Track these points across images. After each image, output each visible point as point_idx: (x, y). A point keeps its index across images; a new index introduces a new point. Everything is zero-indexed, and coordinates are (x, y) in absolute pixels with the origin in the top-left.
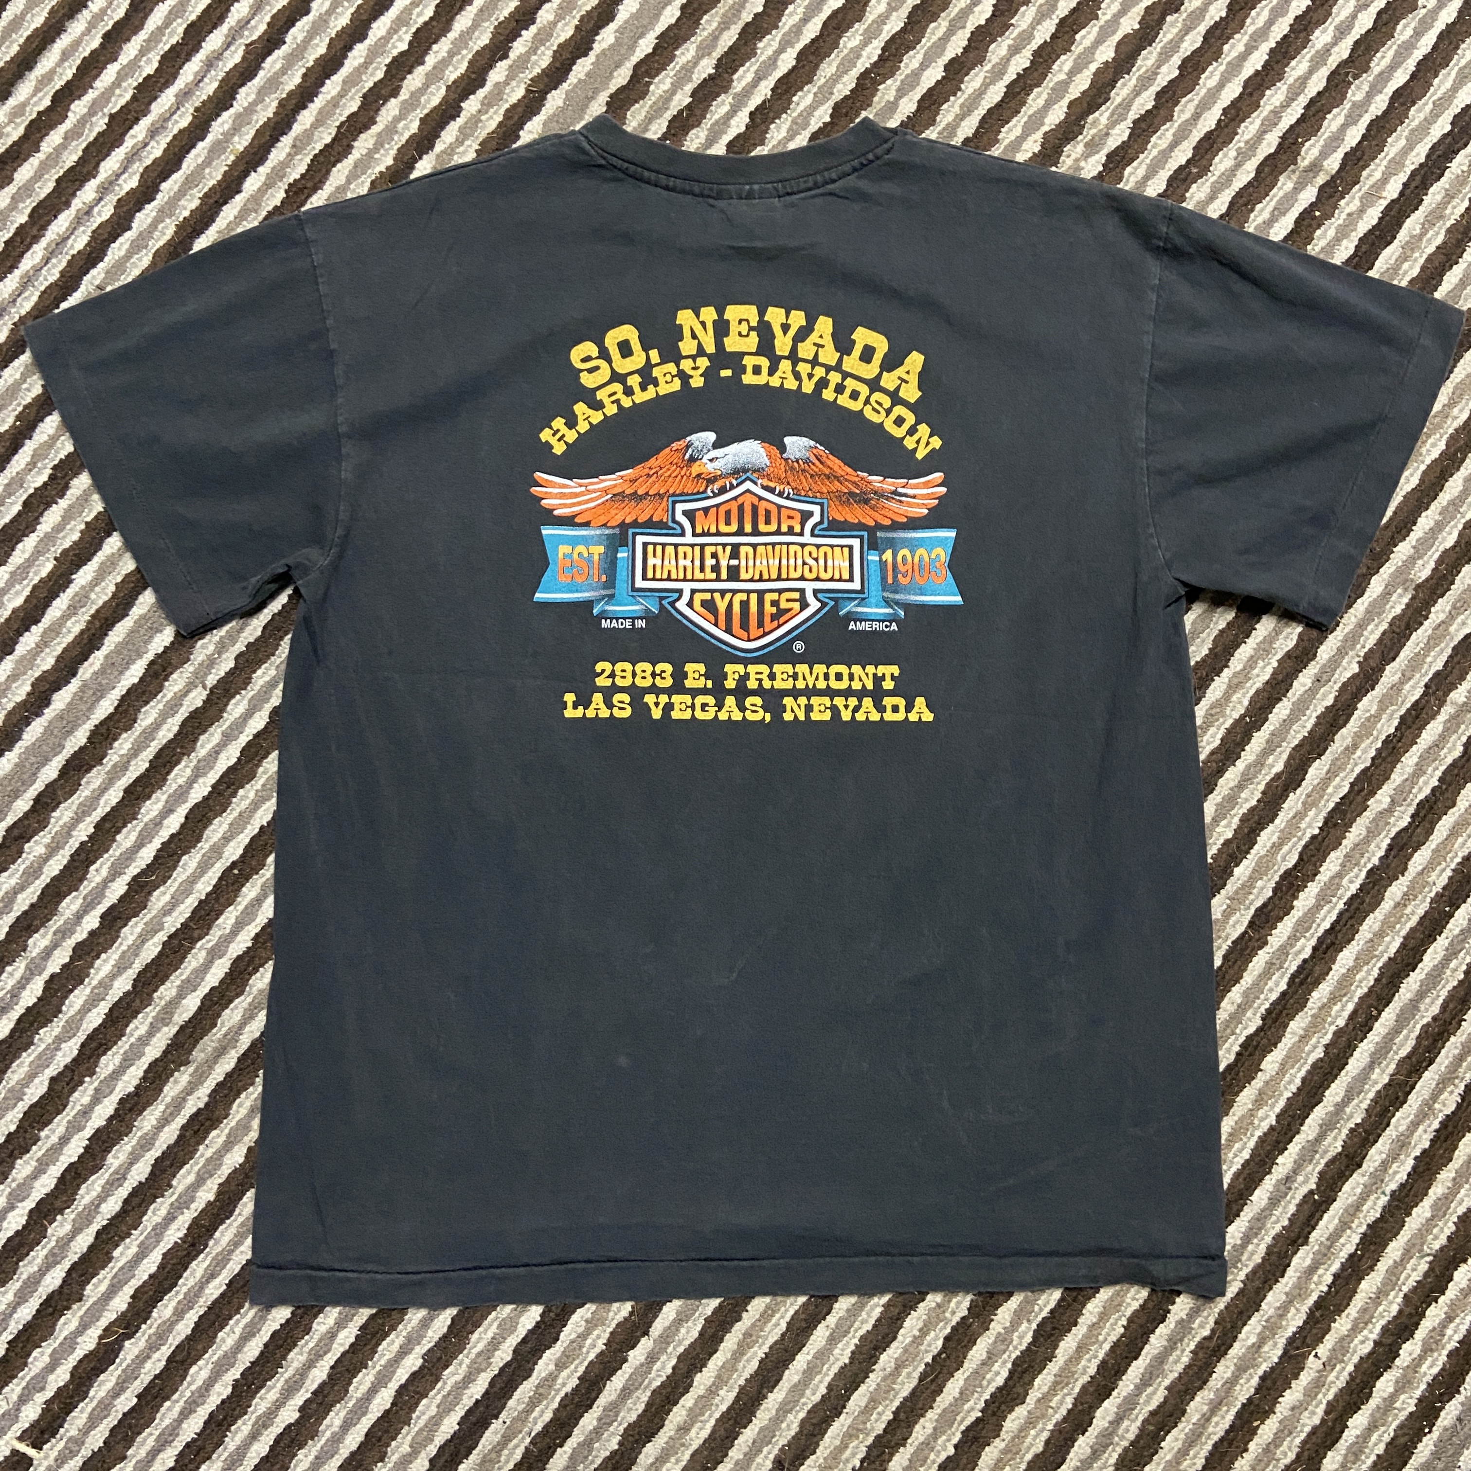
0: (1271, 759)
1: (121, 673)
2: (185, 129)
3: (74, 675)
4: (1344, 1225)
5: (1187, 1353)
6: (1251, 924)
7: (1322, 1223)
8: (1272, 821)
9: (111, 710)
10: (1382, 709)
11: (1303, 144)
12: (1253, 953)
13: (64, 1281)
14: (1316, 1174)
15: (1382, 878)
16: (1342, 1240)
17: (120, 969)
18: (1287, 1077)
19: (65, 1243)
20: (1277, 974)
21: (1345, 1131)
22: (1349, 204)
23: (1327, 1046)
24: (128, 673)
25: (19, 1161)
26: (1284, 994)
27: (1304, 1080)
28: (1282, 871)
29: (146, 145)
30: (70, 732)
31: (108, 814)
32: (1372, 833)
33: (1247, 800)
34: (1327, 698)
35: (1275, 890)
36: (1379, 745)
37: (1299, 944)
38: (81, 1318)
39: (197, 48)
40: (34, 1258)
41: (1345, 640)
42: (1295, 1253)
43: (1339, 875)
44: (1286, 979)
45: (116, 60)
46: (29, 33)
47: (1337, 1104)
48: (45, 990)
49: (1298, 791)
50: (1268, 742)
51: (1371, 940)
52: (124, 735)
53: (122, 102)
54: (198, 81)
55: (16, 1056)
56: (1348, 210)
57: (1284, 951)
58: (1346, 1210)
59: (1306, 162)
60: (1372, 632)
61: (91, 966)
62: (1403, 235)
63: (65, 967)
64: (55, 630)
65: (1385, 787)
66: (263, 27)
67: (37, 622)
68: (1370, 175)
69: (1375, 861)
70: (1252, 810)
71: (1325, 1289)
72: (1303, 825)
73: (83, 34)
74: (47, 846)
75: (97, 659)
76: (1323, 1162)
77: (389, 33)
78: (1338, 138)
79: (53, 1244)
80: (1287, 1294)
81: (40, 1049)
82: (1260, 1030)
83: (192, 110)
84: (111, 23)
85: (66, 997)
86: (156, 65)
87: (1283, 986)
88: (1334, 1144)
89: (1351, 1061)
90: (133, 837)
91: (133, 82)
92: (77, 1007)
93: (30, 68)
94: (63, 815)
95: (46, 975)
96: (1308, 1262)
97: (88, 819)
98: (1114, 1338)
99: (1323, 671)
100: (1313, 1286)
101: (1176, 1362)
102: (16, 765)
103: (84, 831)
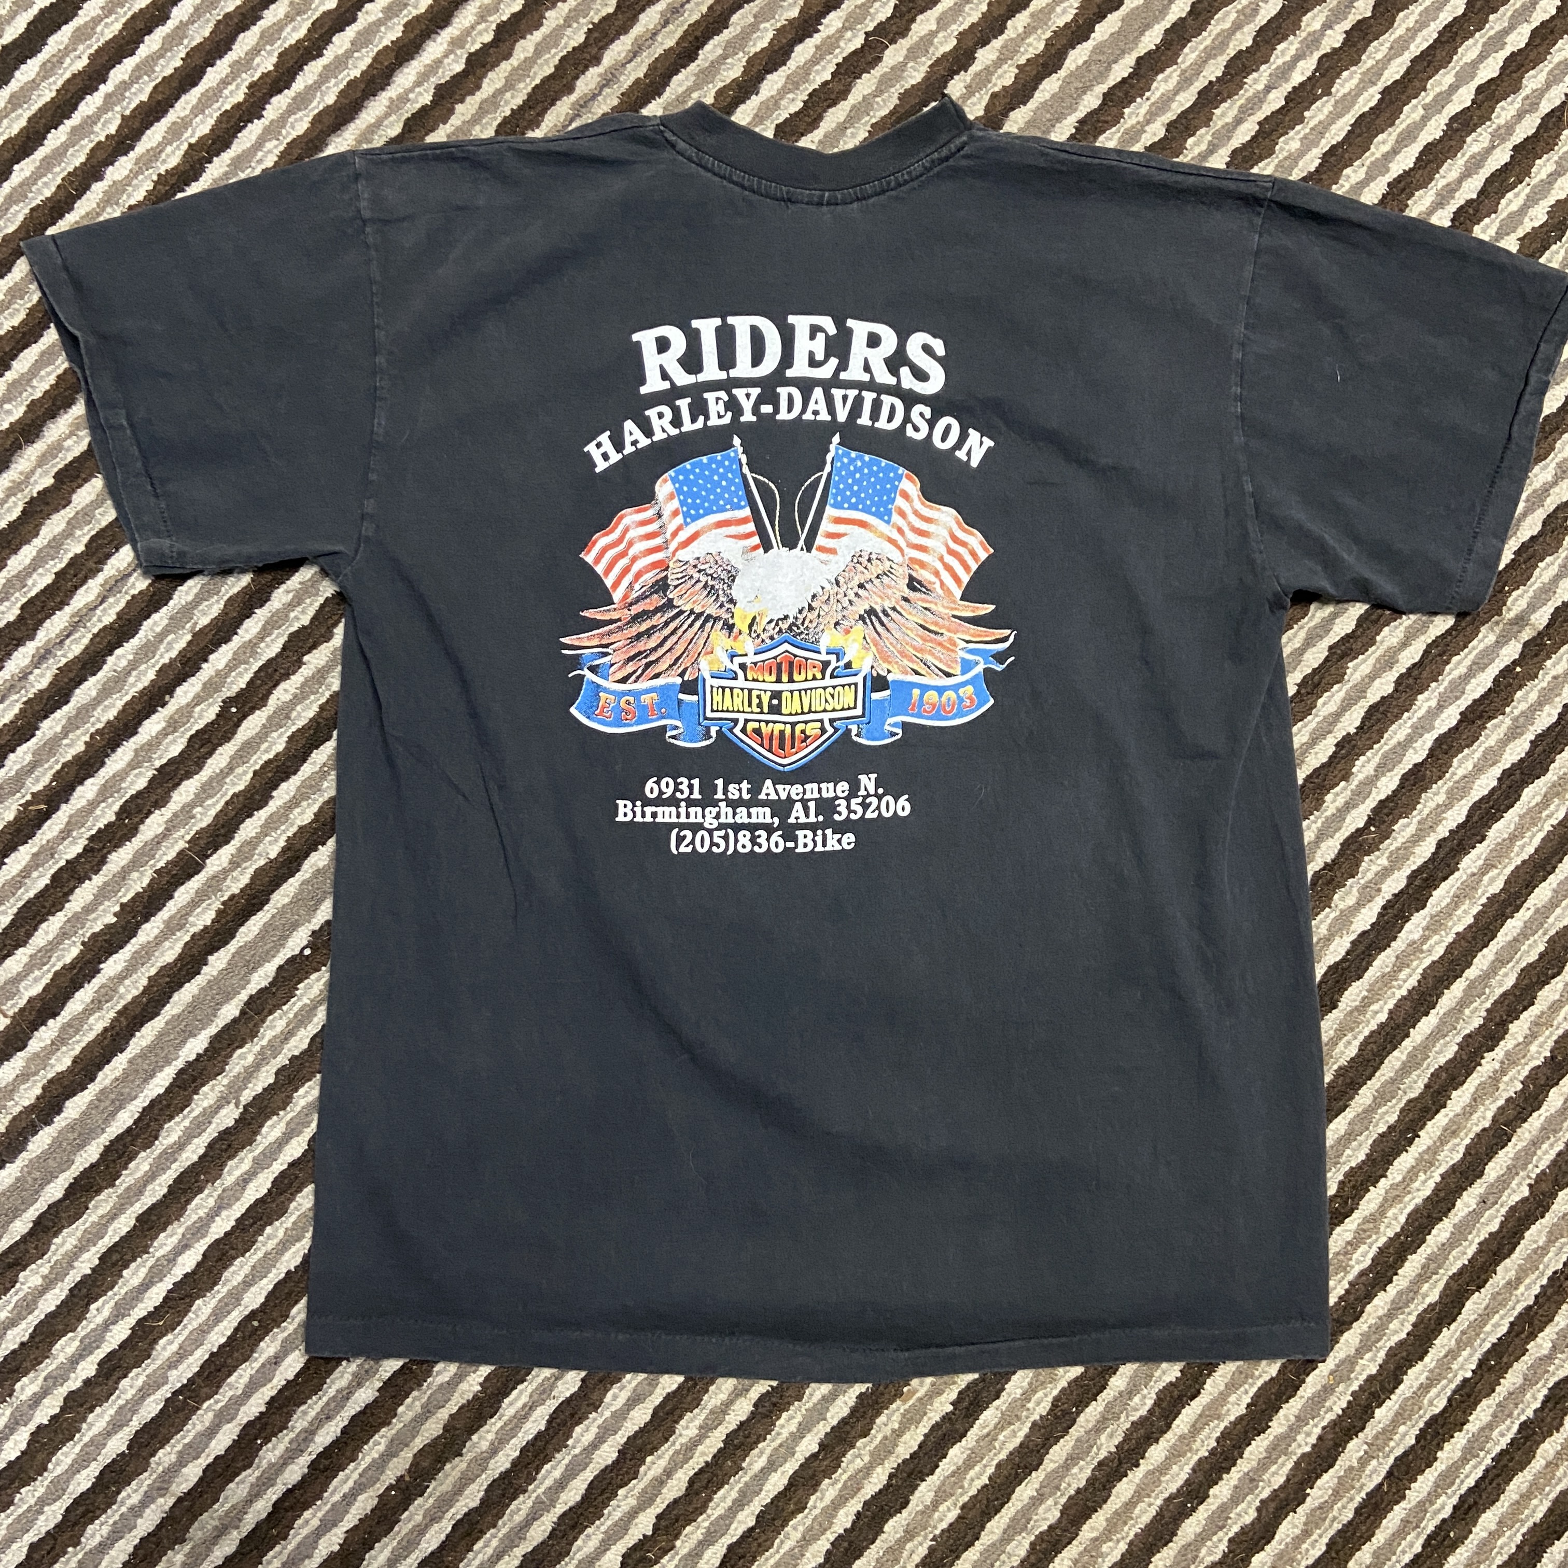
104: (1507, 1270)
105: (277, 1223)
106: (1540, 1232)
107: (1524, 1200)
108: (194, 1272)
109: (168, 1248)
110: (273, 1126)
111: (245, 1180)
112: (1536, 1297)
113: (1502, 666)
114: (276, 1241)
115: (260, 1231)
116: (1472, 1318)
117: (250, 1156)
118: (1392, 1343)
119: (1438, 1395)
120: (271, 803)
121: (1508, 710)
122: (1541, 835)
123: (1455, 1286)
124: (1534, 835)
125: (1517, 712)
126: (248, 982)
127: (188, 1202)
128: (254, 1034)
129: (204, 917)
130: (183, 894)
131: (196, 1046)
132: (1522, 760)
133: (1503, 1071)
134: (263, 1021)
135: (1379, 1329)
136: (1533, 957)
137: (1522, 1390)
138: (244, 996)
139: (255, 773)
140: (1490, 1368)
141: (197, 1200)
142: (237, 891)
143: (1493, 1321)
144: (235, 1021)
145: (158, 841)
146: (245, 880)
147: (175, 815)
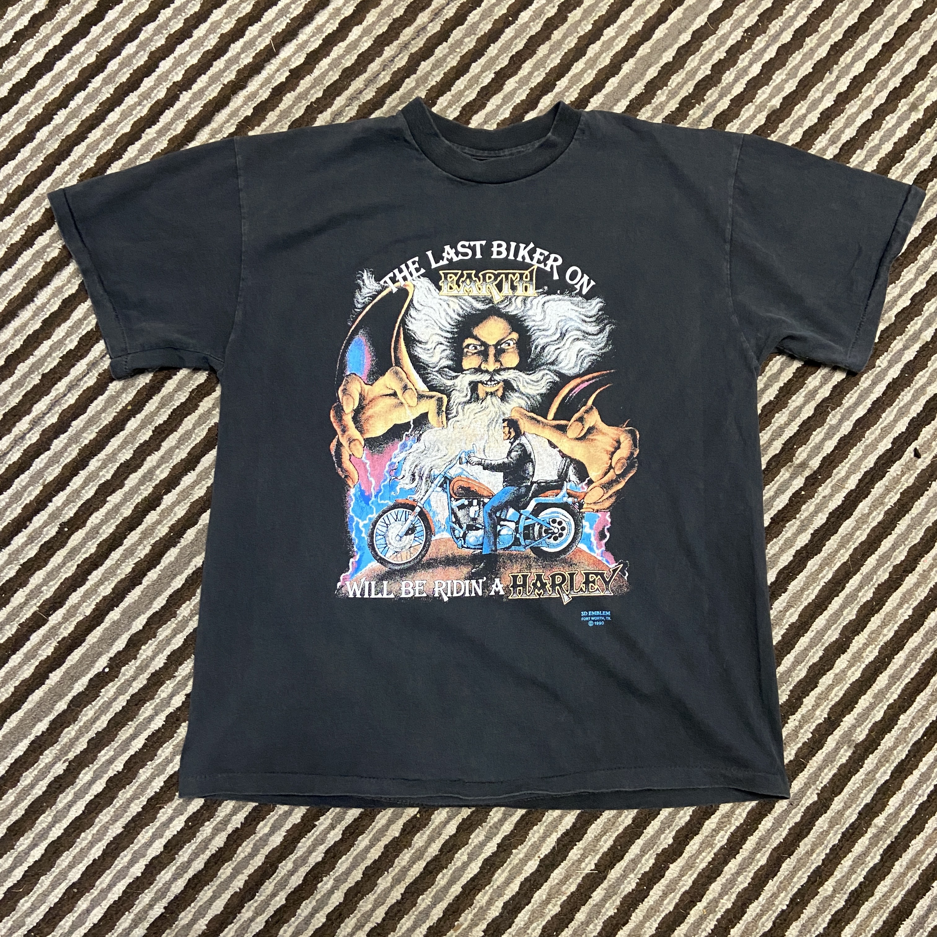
104: (806, 845)
105: (88, 831)
106: (824, 821)
107: (814, 803)
108: (40, 860)
109: (25, 846)
110: (86, 774)
111: (70, 805)
112: (823, 860)
113: (794, 491)
114: (87, 842)
115: (78, 836)
116: (786, 873)
117: (73, 791)
118: (739, 890)
119: (767, 920)
120: (87, 583)
121: (798, 516)
122: (819, 588)
123: (775, 855)
124: (814, 588)
125: (803, 517)
126: (72, 688)
127: (37, 819)
128: (75, 720)
129: (47, 651)
130: (35, 638)
131: (42, 727)
132: (806, 545)
133: (801, 727)
134: (81, 711)
135: (732, 882)
136: (816, 659)
137: (816, 916)
138: (69, 697)
139: (78, 566)
140: (797, 904)
141: (41, 818)
142: (66, 635)
143: (798, 875)
144: (64, 712)
145: (22, 606)
146: (71, 628)
147: (32, 591)
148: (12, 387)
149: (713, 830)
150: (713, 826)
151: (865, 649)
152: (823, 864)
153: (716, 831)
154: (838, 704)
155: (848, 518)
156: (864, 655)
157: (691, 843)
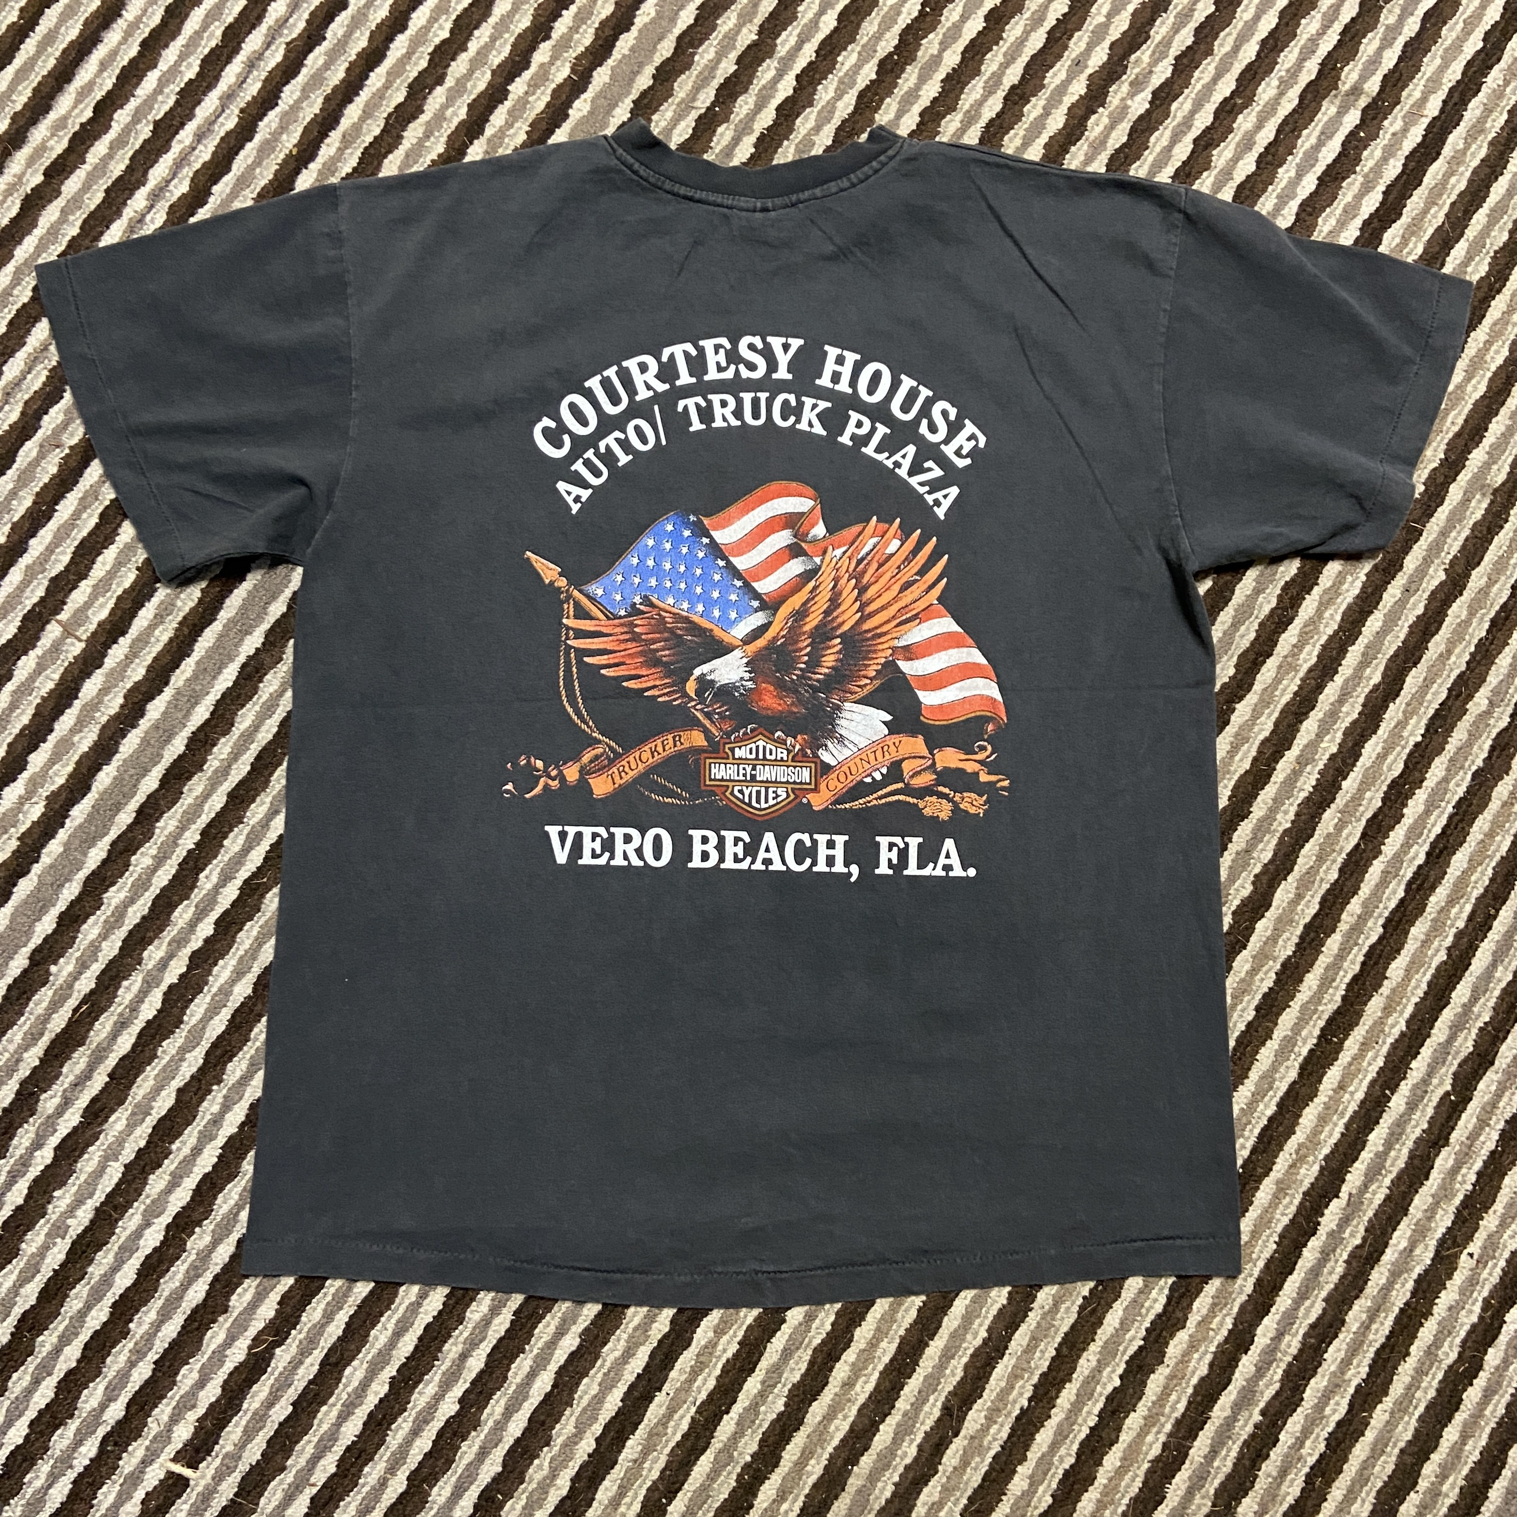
0: (1368, 670)
1: (214, 678)
2: (232, 131)
3: (167, 683)
4: (1483, 1123)
5: (1341, 1263)
6: (1364, 835)
7: (1461, 1123)
8: (1375, 732)
9: (207, 715)
10: (1472, 613)
11: (1342, 69)
12: (1368, 864)
13: (208, 1293)
14: (1450, 1076)
15: (1488, 780)
16: (1482, 1138)
17: (239, 974)
18: (1413, 983)
19: (205, 1256)
20: (1394, 882)
21: (1475, 1031)
22: (1392, 124)
23: (1449, 949)
24: (221, 678)
25: (152, 1177)
26: (1402, 901)
27: (1429, 984)
28: (1388, 782)
29: (194, 149)
30: (168, 741)
31: (213, 820)
32: (1474, 736)
33: (1348, 714)
34: (1417, 607)
35: (1384, 800)
36: (1472, 649)
37: (1413, 850)
38: (228, 1330)
39: (236, 50)
40: (175, 1274)
41: (1430, 549)
42: (1437, 1155)
43: (1446, 780)
44: (1403, 887)
45: (155, 67)
46: (64, 45)
47: (1464, 1005)
48: (164, 1002)
49: (1397, 701)
50: (1363, 654)
51: (1483, 841)
52: (223, 740)
53: (166, 108)
54: (242, 82)
55: (140, 1071)
56: (1392, 130)
57: (1398, 859)
58: (1483, 1108)
59: (1347, 87)
60: (1456, 539)
61: (210, 973)
62: (1447, 151)
63: (182, 977)
64: (143, 640)
65: (1482, 690)
66: (302, 25)
67: (123, 633)
68: (1409, 95)
69: (1479, 763)
70: (1354, 723)
71: (1470, 1187)
72: (1405, 734)
73: (120, 44)
74: (154, 857)
75: (188, 667)
76: (1456, 1063)
77: (428, 22)
78: (1375, 61)
79: (193, 1257)
80: (1433, 1196)
81: (164, 1062)
82: (1381, 939)
83: (237, 112)
84: (147, 31)
85: (187, 1007)
86: (197, 69)
87: (1401, 894)
88: (1466, 1044)
89: (1474, 961)
90: (241, 840)
91: (175, 88)
92: (198, 1016)
93: (69, 80)
94: (167, 824)
95: (164, 987)
96: (1451, 1162)
97: (193, 827)
98: (1267, 1254)
99: (1411, 581)
100: (1458, 1186)
101: (1330, 1273)
102: (115, 778)
103: (190, 839)
148: (111, 148)
149: (1294, 646)
150: (1294, 640)
151: (1488, 350)
152: (1468, 668)
153: (1298, 647)
154: (1458, 435)
155: (1435, 159)
156: (1488, 358)
157: (1264, 669)
